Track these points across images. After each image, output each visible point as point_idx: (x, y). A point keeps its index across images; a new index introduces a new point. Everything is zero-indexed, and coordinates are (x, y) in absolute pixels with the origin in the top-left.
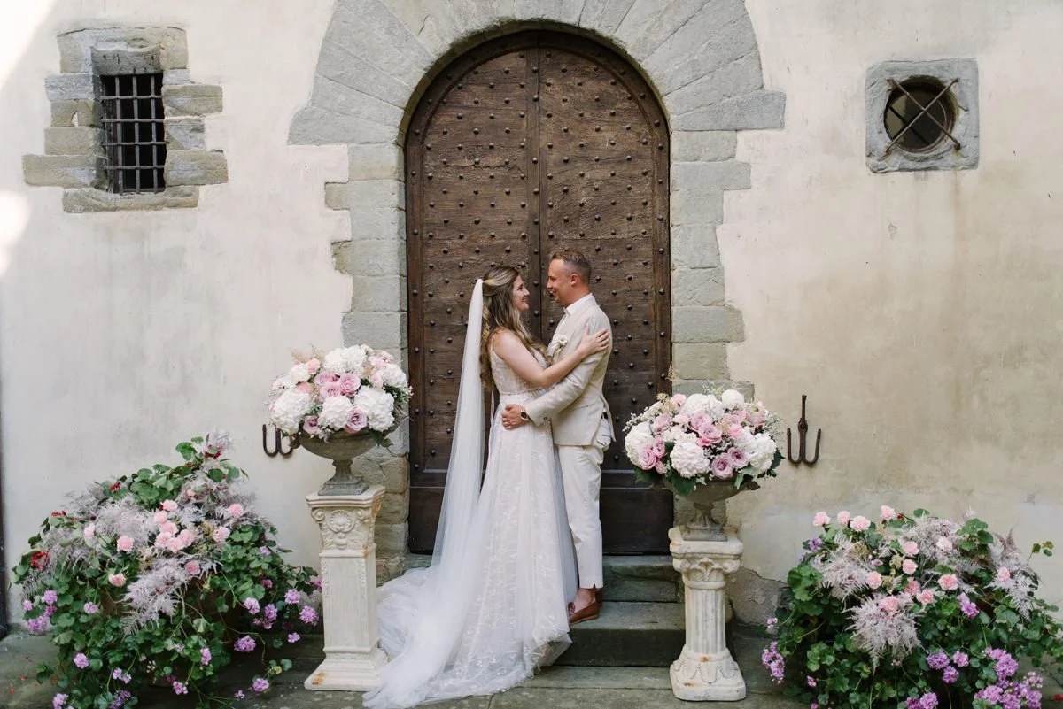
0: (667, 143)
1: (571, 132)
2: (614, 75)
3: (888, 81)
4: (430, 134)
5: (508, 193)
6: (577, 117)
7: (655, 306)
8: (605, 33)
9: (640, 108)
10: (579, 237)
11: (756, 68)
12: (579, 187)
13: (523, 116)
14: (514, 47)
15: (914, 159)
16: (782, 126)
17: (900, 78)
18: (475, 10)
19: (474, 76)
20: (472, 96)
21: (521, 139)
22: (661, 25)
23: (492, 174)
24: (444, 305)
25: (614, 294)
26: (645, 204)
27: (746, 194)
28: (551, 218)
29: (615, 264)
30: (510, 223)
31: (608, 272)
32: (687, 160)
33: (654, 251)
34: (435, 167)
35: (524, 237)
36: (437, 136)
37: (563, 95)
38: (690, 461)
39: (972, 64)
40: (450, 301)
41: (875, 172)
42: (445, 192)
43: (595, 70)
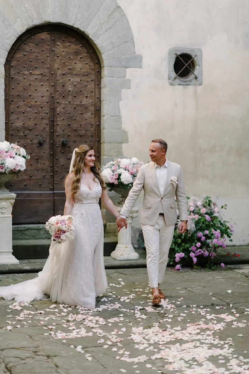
0: (100, 70)
1: (66, 63)
2: (82, 44)
3: (175, 54)
4: (13, 60)
5: (42, 85)
6: (68, 58)
7: (95, 129)
8: (82, 29)
9: (90, 56)
10: (68, 103)
11: (133, 46)
12: (68, 84)
13: (48, 56)
14: (46, 30)
15: (183, 81)
16: (141, 67)
17: (179, 53)
18: (36, 17)
19: (30, 40)
20: (29, 47)
21: (47, 65)
22: (102, 29)
23: (36, 77)
24: (17, 127)
25: (81, 125)
26: (92, 92)
27: (129, 90)
28: (58, 95)
29: (81, 114)
30: (42, 97)
31: (78, 116)
32: (109, 77)
33: (95, 109)
34: (15, 74)
35: (48, 102)
36: (16, 62)
37: (63, 49)
38: (128, 179)
39: (200, 50)
40: (19, 126)
41: (171, 85)
42: (18, 84)
43: (75, 41)
